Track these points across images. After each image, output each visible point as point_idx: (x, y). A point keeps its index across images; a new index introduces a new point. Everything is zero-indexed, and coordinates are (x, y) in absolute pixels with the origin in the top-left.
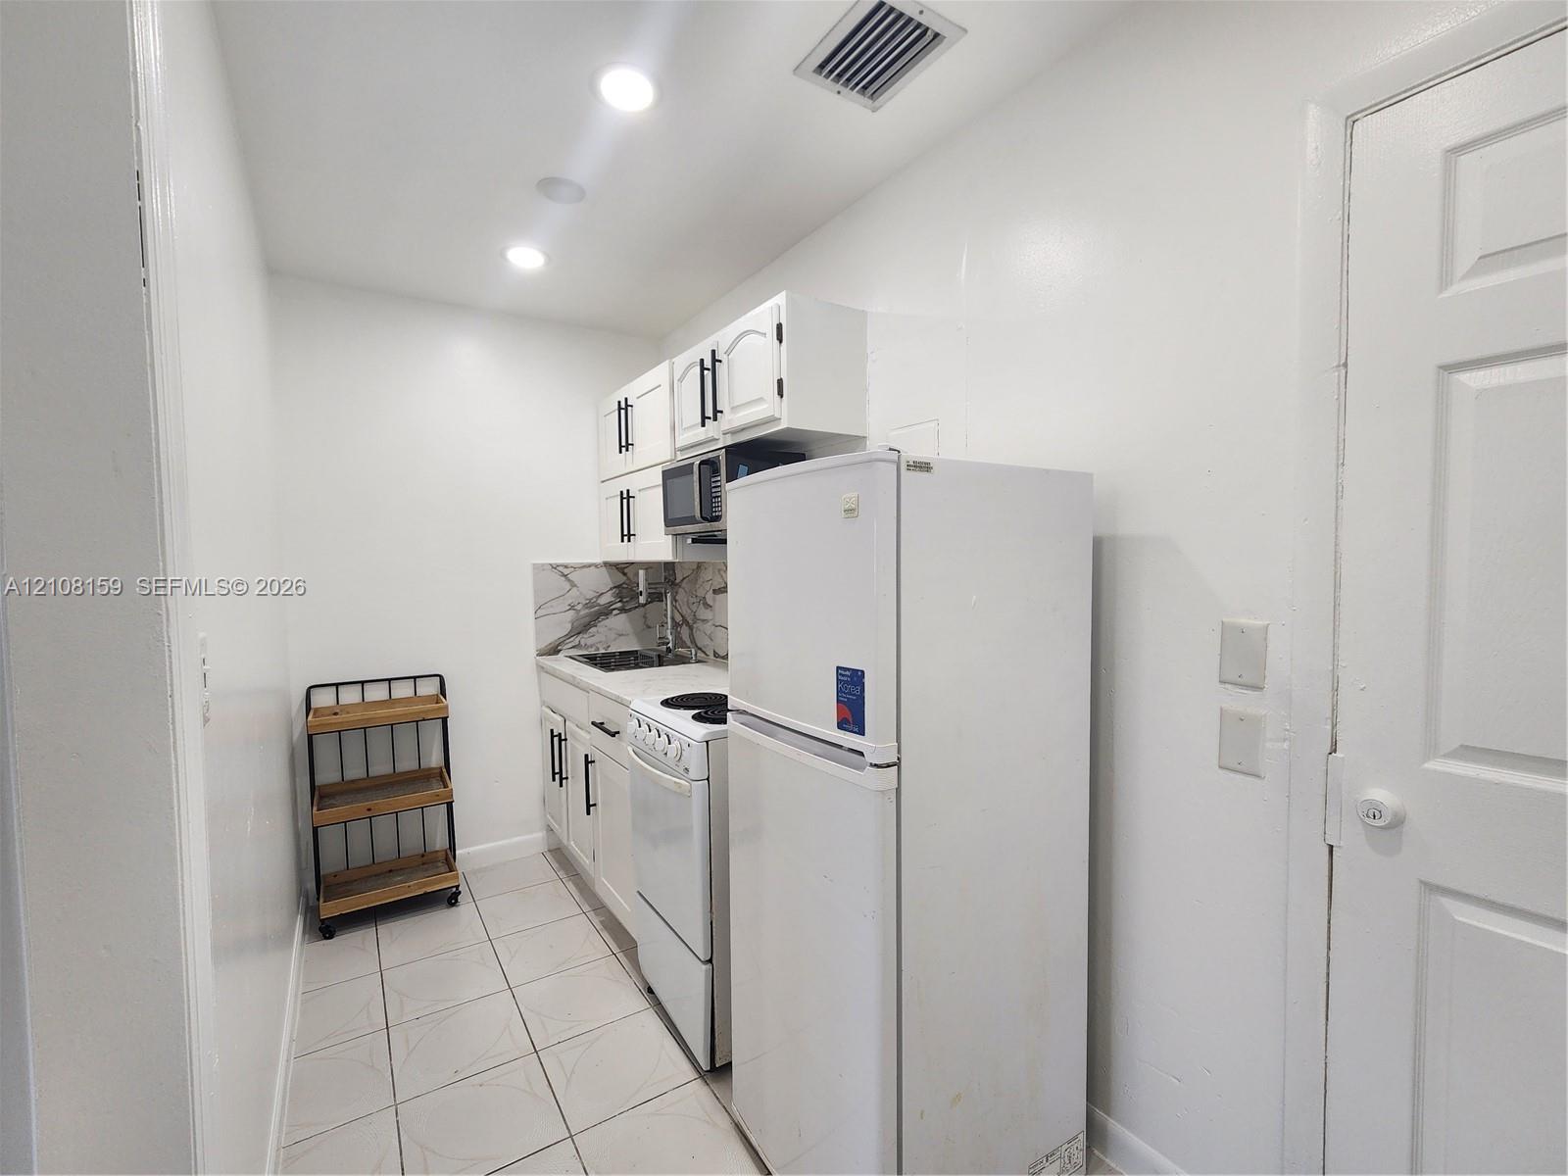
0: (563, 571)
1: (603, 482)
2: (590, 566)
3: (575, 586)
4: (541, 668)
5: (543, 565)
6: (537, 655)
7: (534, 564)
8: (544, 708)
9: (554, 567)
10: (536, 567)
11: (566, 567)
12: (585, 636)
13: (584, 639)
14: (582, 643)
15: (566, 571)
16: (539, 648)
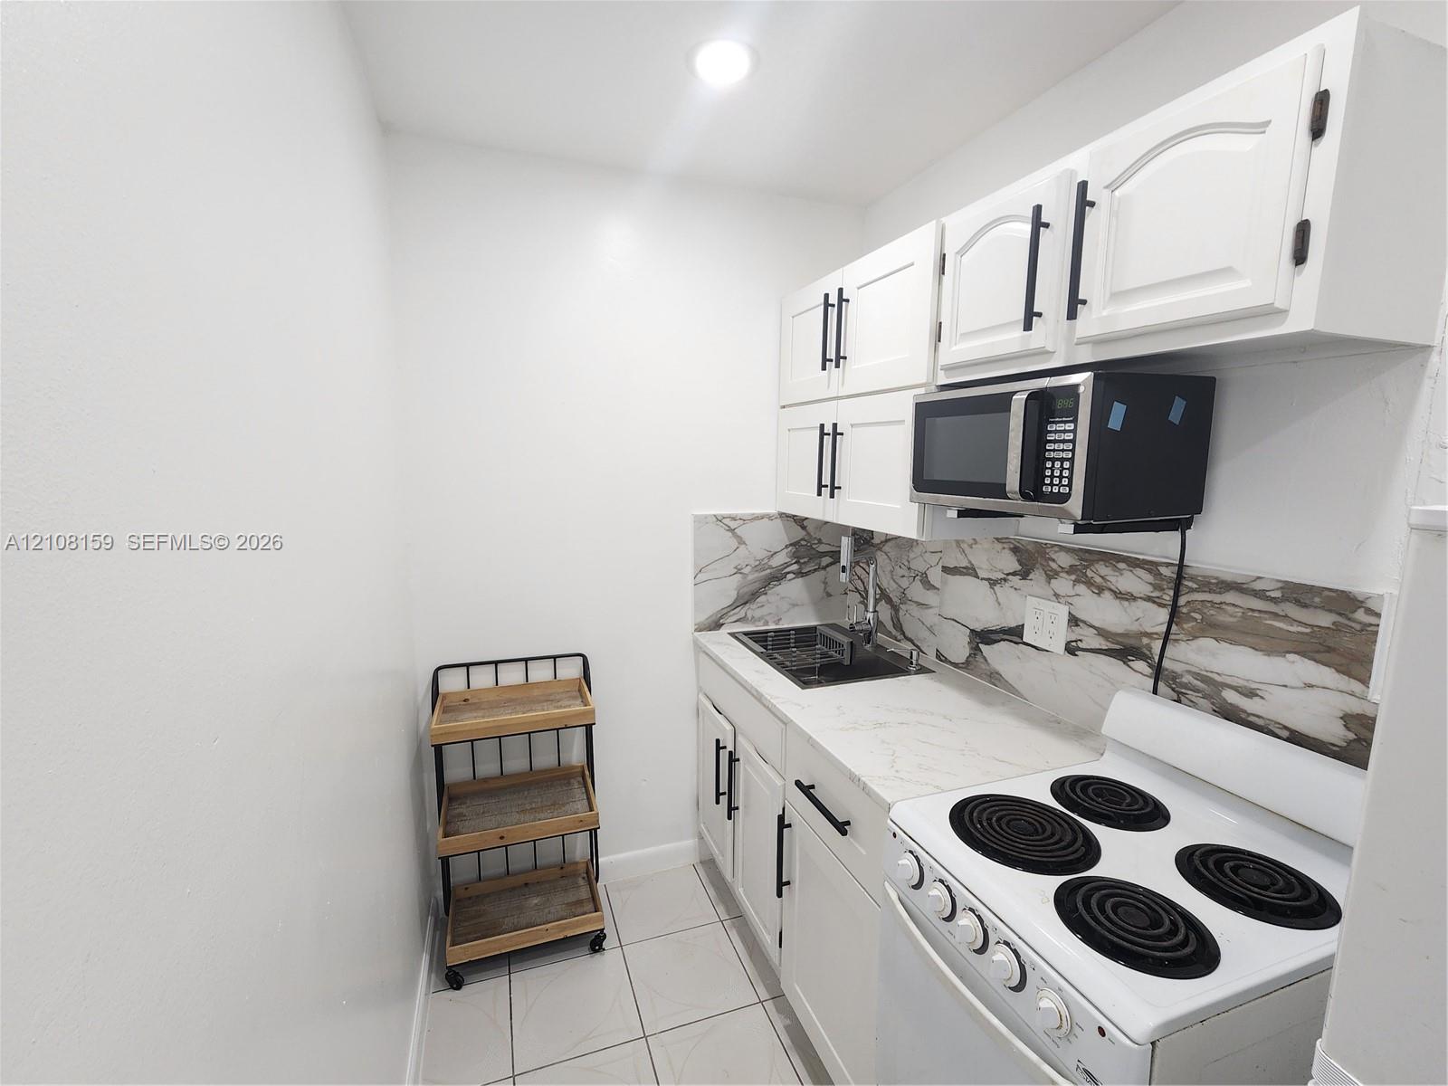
0: (730, 525)
1: (784, 407)
2: (762, 517)
3: (744, 543)
4: (699, 649)
5: (706, 517)
6: (696, 630)
7: (696, 516)
8: (702, 698)
9: (719, 519)
10: (700, 521)
11: (734, 519)
12: (753, 606)
13: (752, 610)
14: (749, 616)
15: (733, 524)
16: (698, 621)
